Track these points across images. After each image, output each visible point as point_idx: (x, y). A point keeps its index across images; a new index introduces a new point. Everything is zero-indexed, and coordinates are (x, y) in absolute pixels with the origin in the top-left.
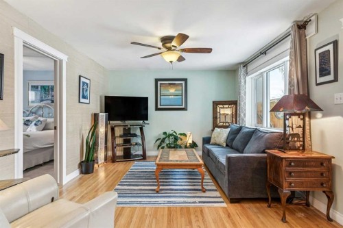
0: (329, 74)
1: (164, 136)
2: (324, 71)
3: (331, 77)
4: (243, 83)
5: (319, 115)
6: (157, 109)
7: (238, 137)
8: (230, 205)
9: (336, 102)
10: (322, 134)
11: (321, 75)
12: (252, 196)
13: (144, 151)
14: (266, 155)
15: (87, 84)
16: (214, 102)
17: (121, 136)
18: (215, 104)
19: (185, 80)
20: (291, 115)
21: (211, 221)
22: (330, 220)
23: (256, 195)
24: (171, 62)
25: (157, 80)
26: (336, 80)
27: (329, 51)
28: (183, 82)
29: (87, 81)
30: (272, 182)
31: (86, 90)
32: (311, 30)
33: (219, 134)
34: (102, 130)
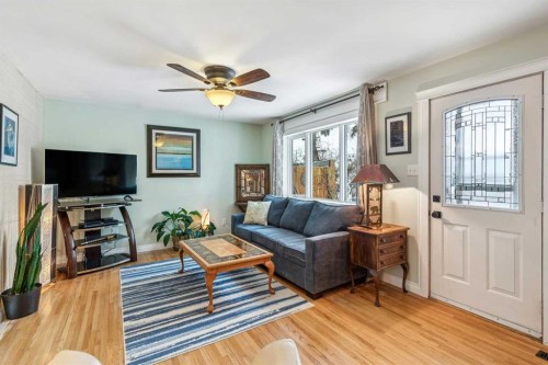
0: (402, 144)
1: (166, 218)
2: (396, 141)
3: (405, 148)
4: (279, 144)
5: (389, 186)
6: (150, 175)
7: (287, 212)
8: (316, 302)
9: (409, 173)
10: (393, 205)
11: (393, 145)
12: (334, 285)
13: (133, 246)
14: (347, 233)
15: (13, 123)
16: (236, 166)
17: (81, 227)
18: (239, 168)
19: (198, 132)
20: (373, 186)
21: (316, 332)
22: (405, 291)
23: (339, 282)
24: (221, 106)
25: (150, 128)
26: (409, 152)
27: (402, 122)
28: (194, 135)
29: (14, 117)
30: (360, 264)
31: (12, 137)
32: (380, 96)
33: (258, 209)
34: (47, 218)
